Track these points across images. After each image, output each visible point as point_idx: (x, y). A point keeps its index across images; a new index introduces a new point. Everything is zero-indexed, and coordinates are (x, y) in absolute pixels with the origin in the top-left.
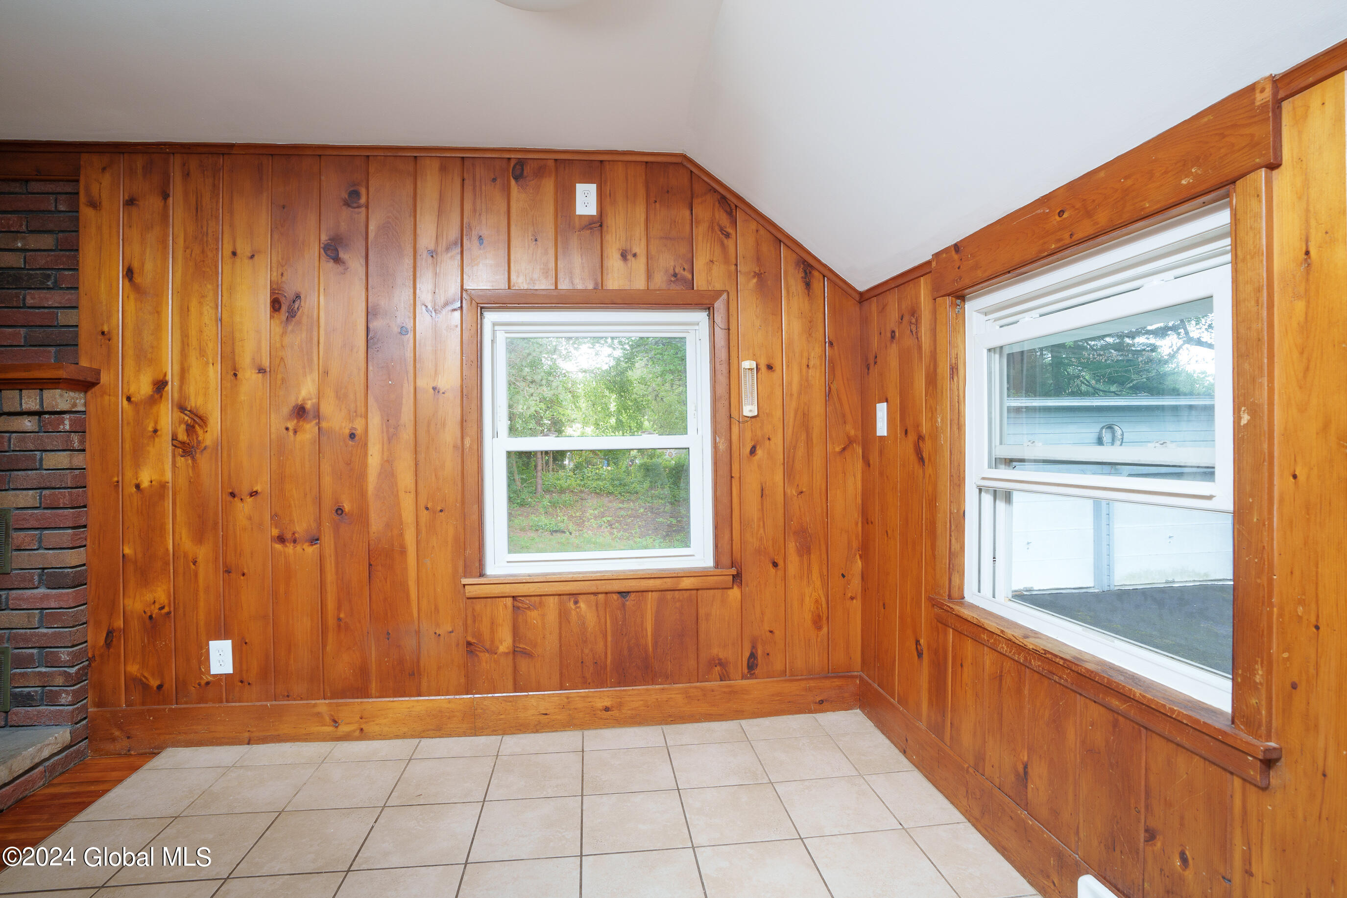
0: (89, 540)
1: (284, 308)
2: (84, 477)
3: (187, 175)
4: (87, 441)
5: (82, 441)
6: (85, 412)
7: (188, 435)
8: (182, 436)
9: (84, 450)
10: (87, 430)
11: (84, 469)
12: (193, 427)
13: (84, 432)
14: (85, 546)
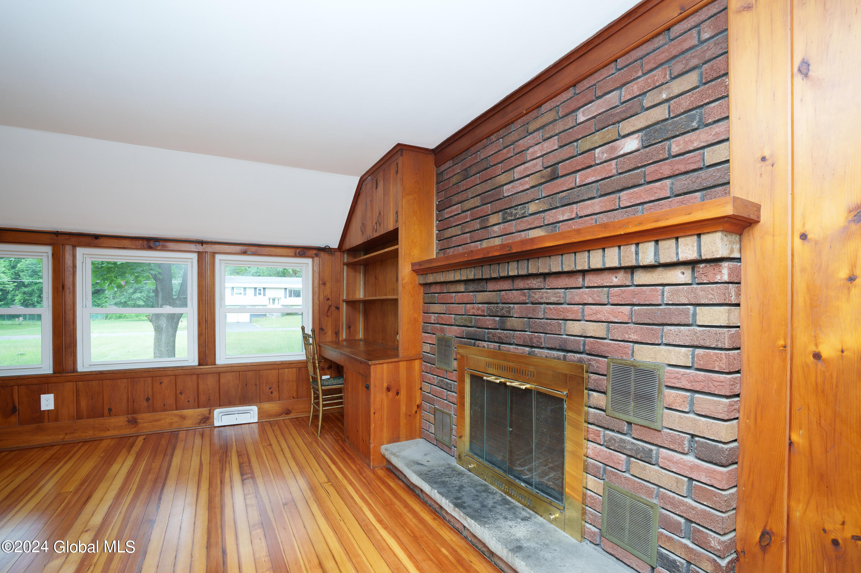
0: (742, 412)
2: (738, 336)
4: (742, 295)
5: (738, 294)
6: (740, 259)
9: (738, 305)
10: (742, 282)
11: (739, 327)
13: (739, 283)
14: (737, 418)
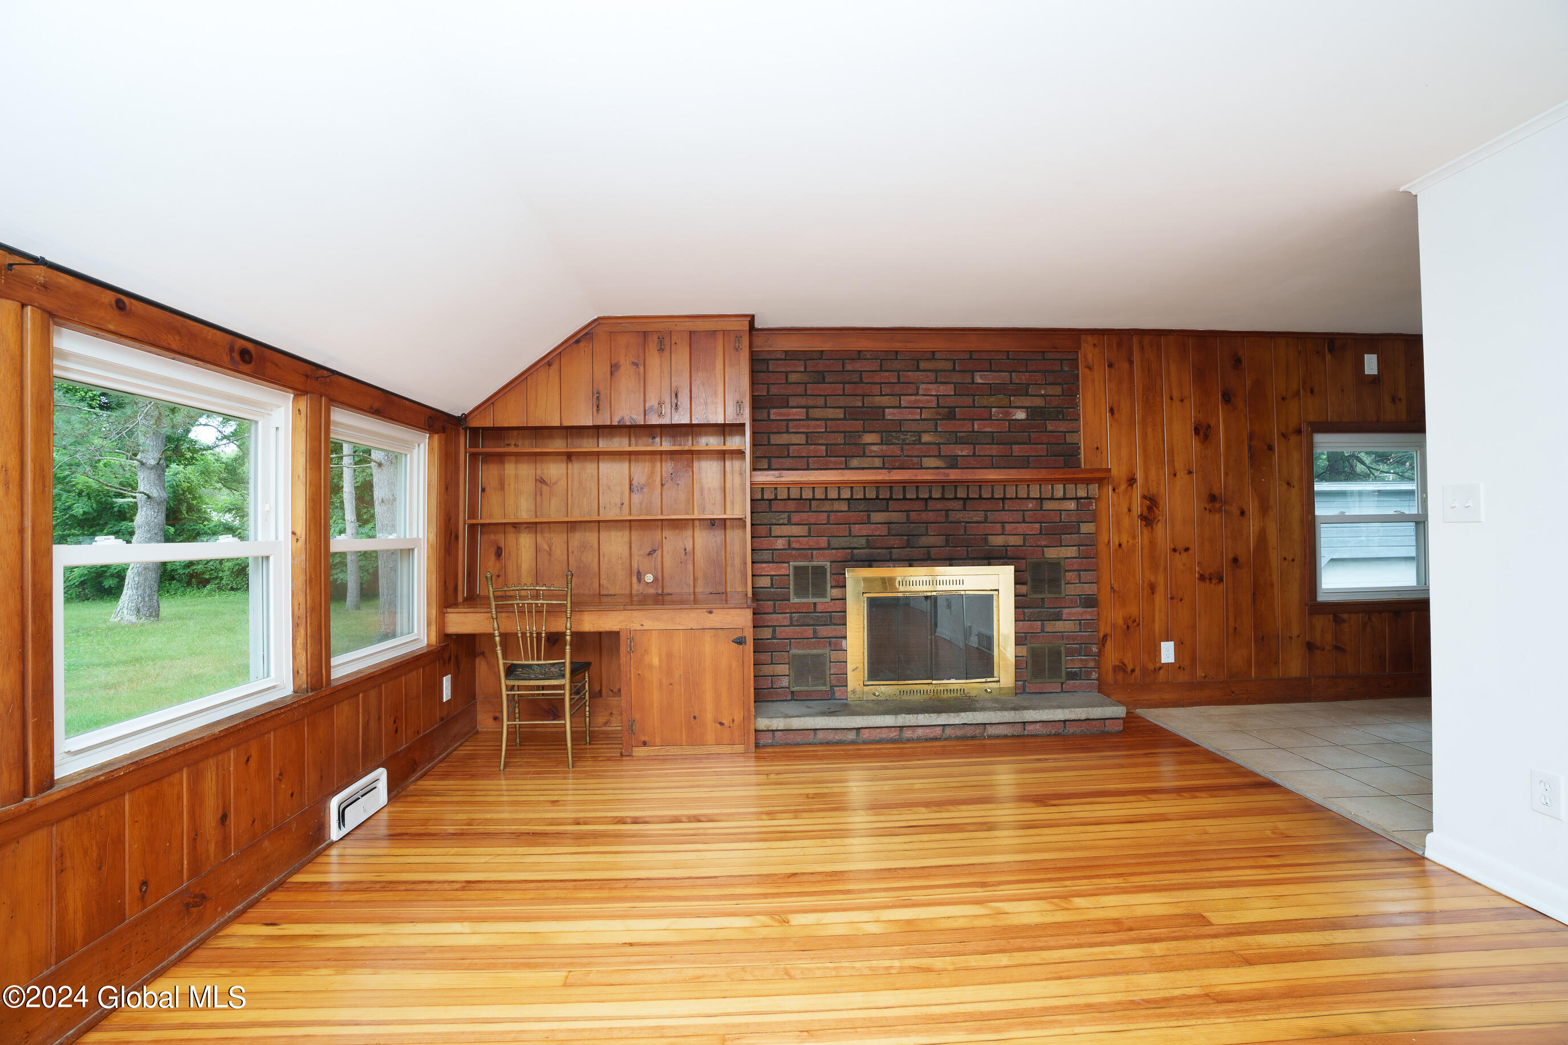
1: (1201, 433)
3: (1142, 348)
7: (1149, 513)
8: (1146, 513)
12: (1151, 508)
